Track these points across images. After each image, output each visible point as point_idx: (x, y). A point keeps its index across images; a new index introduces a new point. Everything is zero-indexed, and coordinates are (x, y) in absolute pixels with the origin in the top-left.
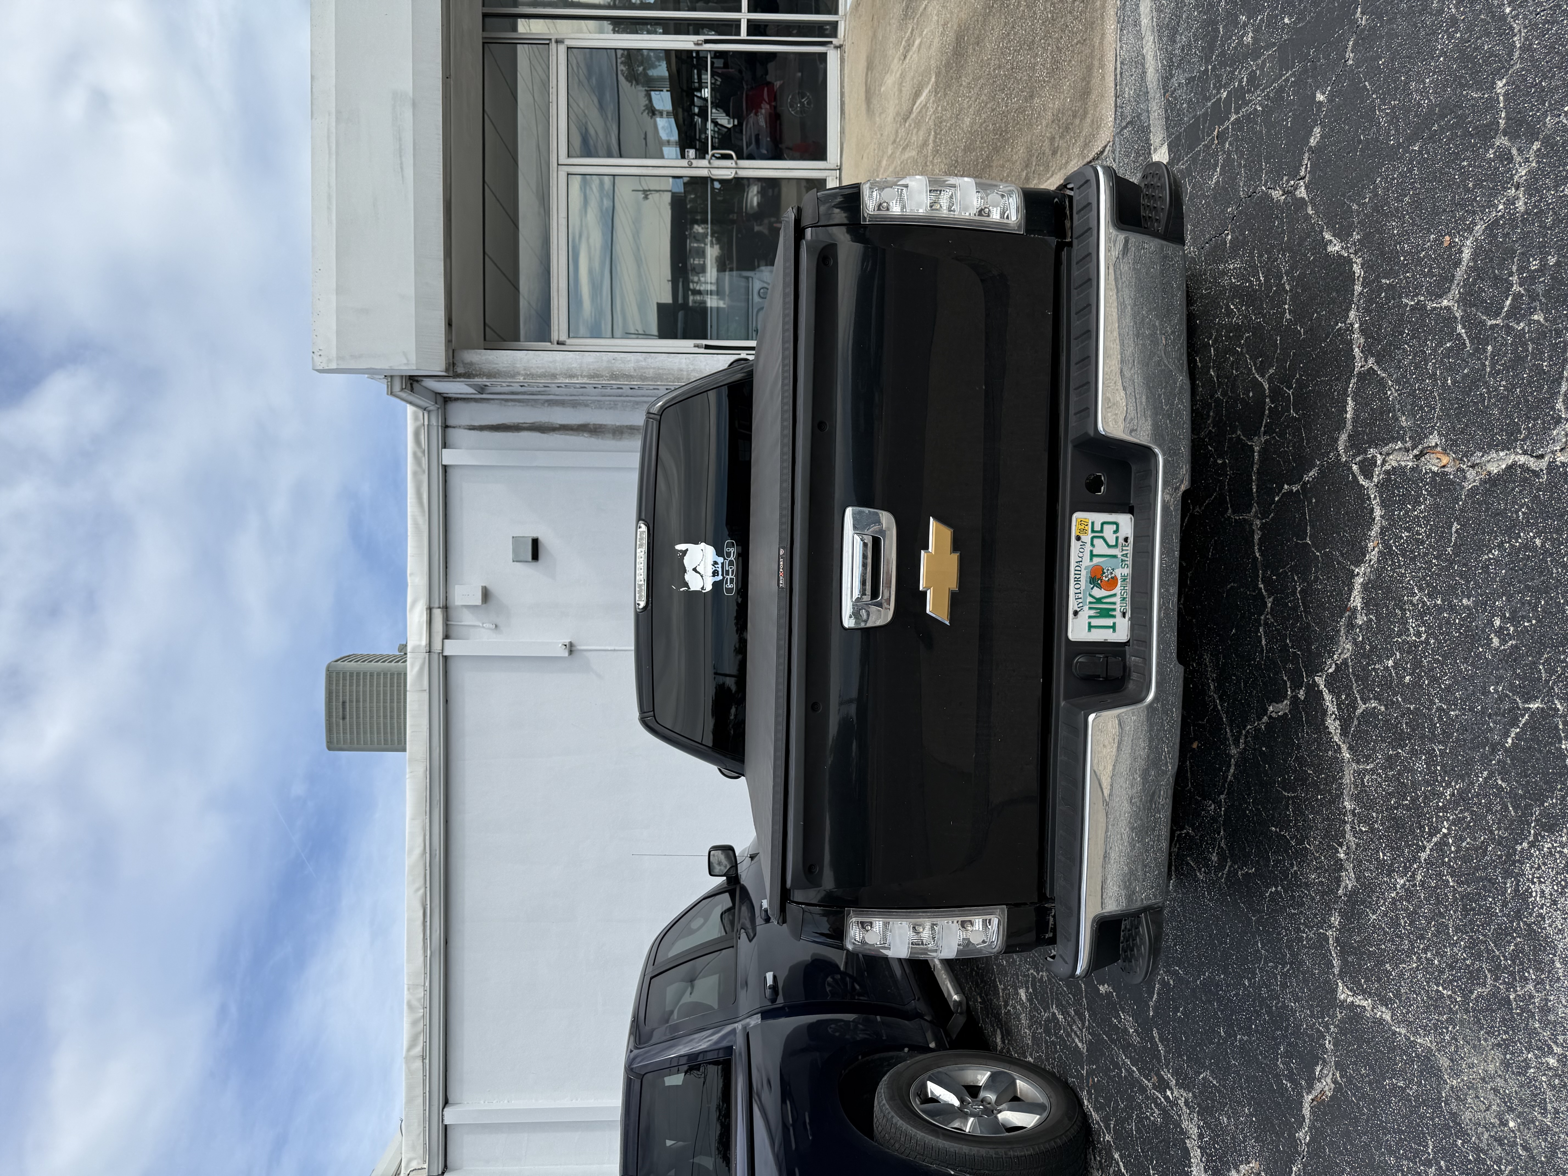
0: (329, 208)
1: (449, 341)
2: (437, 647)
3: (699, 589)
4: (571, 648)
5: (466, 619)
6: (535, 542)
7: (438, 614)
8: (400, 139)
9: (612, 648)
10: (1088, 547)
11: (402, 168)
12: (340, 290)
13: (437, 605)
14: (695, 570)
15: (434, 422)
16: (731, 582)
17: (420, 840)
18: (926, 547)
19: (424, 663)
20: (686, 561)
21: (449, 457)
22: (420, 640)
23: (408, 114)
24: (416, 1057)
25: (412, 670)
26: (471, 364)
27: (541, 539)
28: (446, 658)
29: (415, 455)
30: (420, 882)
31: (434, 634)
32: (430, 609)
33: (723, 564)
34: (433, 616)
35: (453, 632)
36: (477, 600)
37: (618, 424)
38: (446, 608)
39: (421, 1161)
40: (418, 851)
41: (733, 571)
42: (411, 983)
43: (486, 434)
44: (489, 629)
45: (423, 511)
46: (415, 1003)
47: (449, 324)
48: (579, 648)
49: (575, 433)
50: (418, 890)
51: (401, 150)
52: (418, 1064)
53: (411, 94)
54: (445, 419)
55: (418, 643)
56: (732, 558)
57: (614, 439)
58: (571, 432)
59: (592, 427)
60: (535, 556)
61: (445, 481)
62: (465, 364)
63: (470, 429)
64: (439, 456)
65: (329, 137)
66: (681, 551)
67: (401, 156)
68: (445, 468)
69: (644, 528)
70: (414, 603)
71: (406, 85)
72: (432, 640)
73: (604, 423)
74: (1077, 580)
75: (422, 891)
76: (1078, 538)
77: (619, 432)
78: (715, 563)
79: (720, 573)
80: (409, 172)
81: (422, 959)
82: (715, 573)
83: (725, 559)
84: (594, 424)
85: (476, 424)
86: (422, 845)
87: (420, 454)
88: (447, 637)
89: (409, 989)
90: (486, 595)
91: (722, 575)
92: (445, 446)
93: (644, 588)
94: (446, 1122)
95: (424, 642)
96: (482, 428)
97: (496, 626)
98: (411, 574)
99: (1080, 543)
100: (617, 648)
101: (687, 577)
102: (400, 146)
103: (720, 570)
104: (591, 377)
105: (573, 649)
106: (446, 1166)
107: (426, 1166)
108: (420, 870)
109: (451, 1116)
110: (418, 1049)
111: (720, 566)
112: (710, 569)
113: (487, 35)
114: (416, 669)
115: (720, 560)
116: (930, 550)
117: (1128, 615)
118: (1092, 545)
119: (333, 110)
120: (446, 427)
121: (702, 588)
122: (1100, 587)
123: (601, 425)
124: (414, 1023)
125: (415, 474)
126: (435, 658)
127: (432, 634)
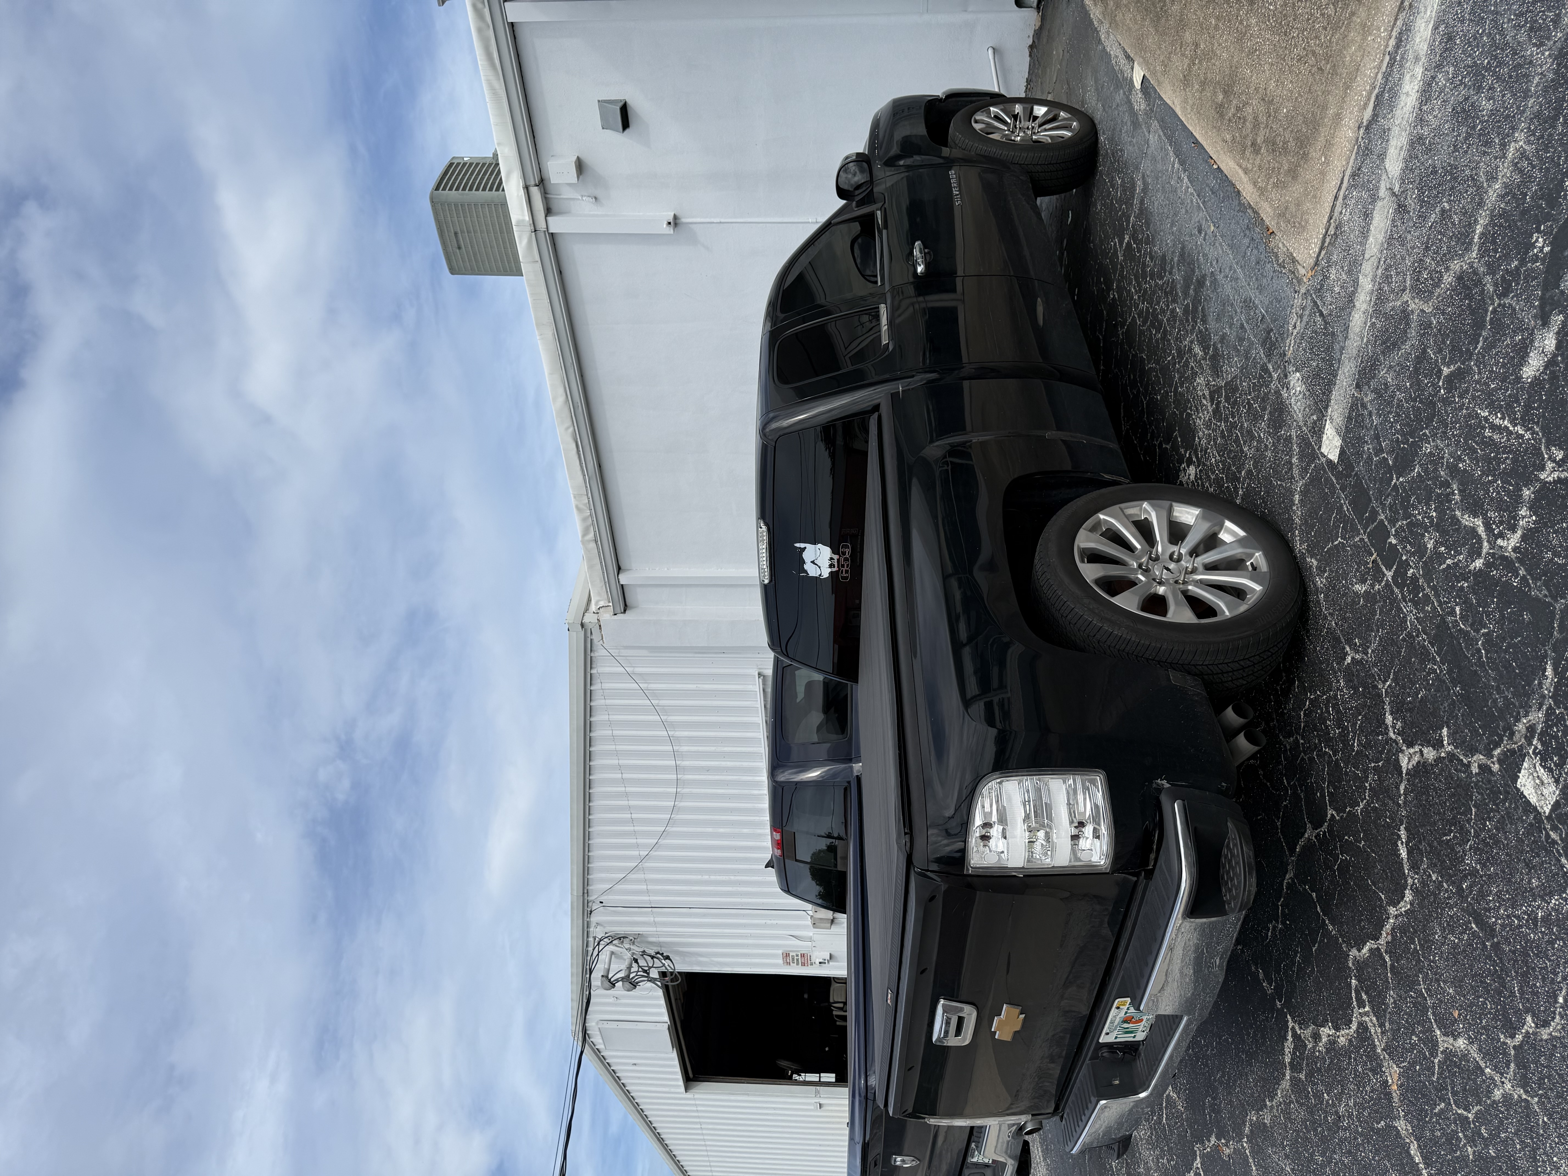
2: (542, 225)
3: (817, 575)
4: (675, 222)
5: (565, 196)
6: (624, 106)
7: (535, 192)
9: (718, 220)
13: (533, 183)
14: (813, 562)
16: (847, 572)
17: (561, 391)
19: (531, 238)
20: (805, 555)
21: (513, 12)
22: (523, 215)
24: (589, 541)
25: (520, 243)
27: (630, 102)
28: (552, 235)
30: (568, 423)
31: (536, 213)
32: (527, 188)
33: (838, 560)
34: (531, 194)
35: (555, 207)
36: (573, 173)
38: (542, 183)
39: (607, 602)
40: (561, 399)
41: (848, 564)
42: (576, 493)
44: (589, 203)
46: (581, 506)
48: (684, 221)
50: (567, 428)
52: (593, 545)
55: (521, 217)
56: (847, 556)
60: (626, 125)
61: (515, 40)
64: (503, 12)
66: (800, 548)
68: (512, 25)
69: (764, 528)
70: (508, 174)
72: (535, 218)
75: (571, 429)
78: (831, 559)
79: (836, 566)
81: (581, 477)
82: (831, 566)
83: (840, 556)
86: (564, 395)
88: (548, 211)
89: (575, 497)
90: (580, 166)
91: (838, 567)
94: (622, 583)
95: (527, 219)
97: (596, 198)
100: (723, 220)
101: (805, 567)
103: (836, 564)
105: (678, 221)
106: (626, 605)
107: (611, 604)
108: (566, 413)
109: (624, 579)
110: (591, 536)
111: (836, 561)
112: (828, 563)
114: (525, 241)
115: (836, 557)
121: (820, 575)
124: (584, 520)
125: (480, 31)
126: (541, 235)
127: (534, 212)
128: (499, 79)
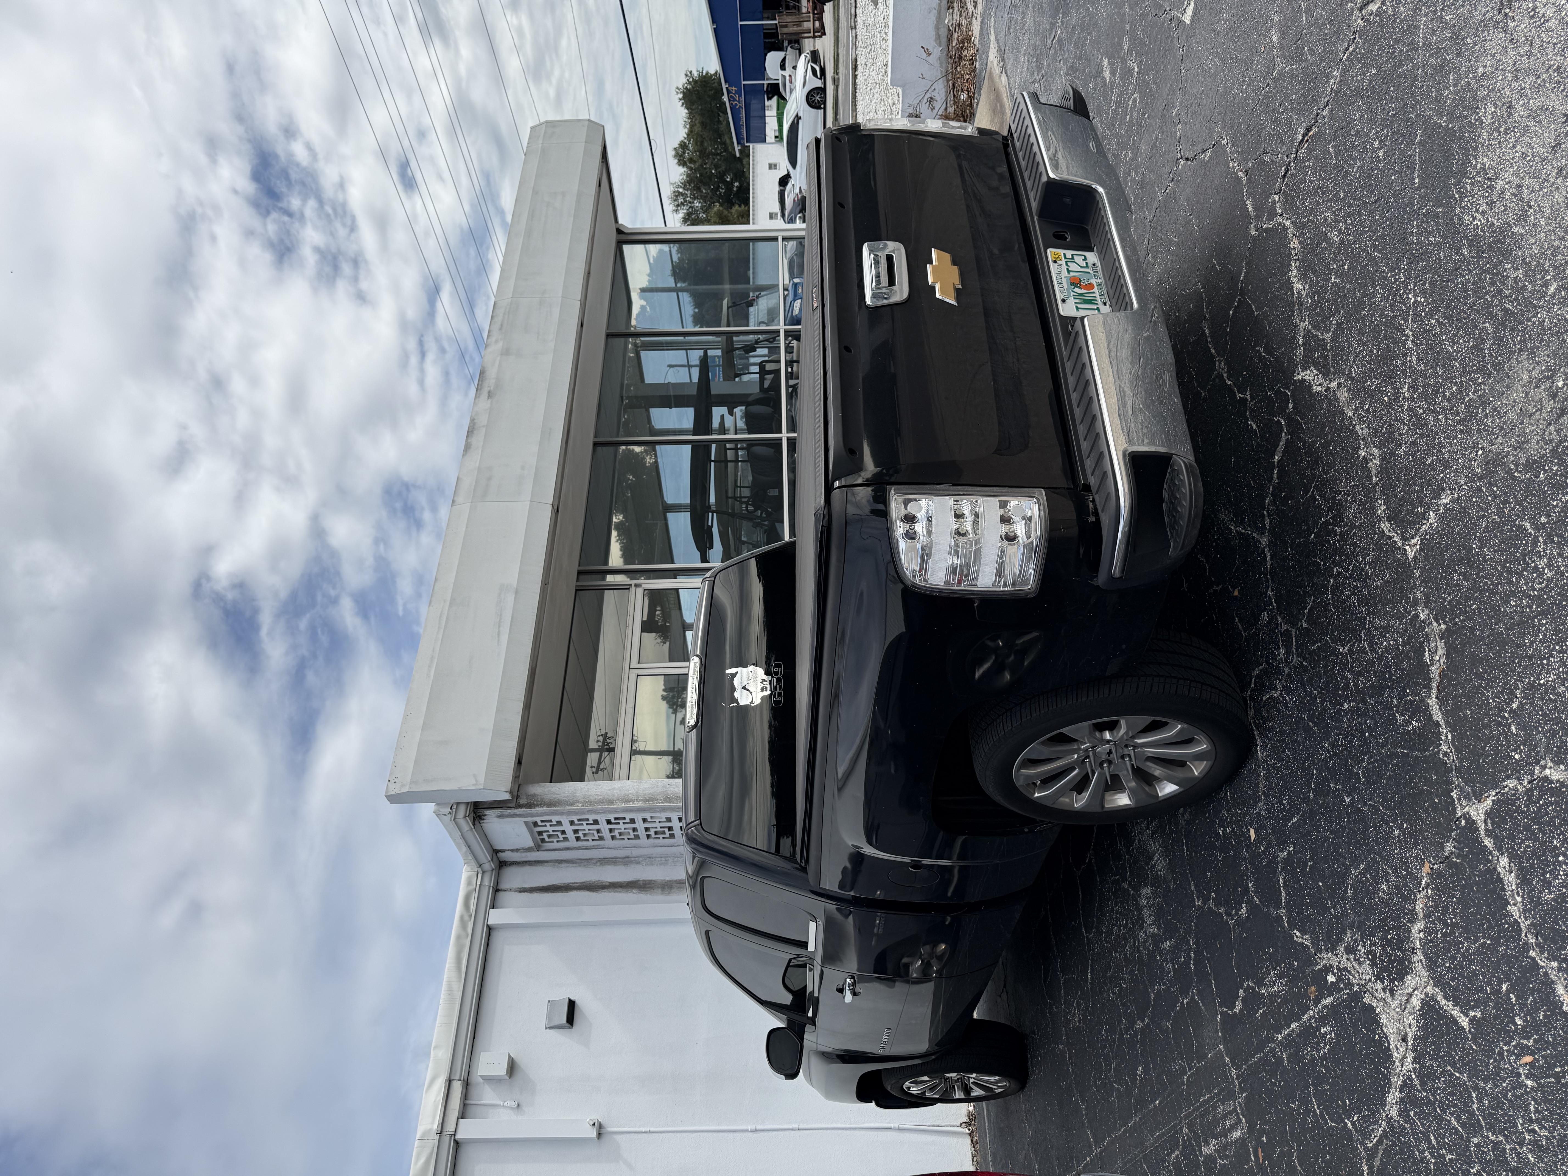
0: (430, 666)
1: (516, 777)
2: (450, 1128)
3: (748, 703)
4: (600, 1130)
5: (486, 1095)
6: (572, 1004)
7: (457, 1087)
8: (501, 615)
9: (647, 1129)
10: (1064, 267)
11: (499, 635)
12: (425, 727)
13: (457, 1077)
14: (744, 688)
15: (486, 882)
16: (780, 695)
18: (931, 263)
19: (431, 1154)
20: (736, 682)
21: (496, 917)
22: (433, 1123)
23: (510, 598)
25: (416, 1163)
26: (534, 795)
27: (579, 1002)
28: (457, 1143)
29: (462, 918)
31: (449, 1112)
32: (450, 1082)
33: (771, 681)
34: (452, 1090)
35: (471, 1110)
36: (502, 1070)
37: (667, 879)
38: (467, 1084)
41: (780, 687)
43: (536, 896)
44: (511, 1108)
45: (460, 977)
47: (519, 762)
48: (610, 1129)
49: (624, 890)
51: (500, 622)
53: (515, 586)
54: (497, 883)
55: (429, 1127)
56: (780, 675)
57: (662, 894)
58: (620, 889)
59: (641, 883)
60: (571, 1019)
61: (488, 945)
62: (528, 796)
63: (520, 892)
64: (486, 916)
65: (440, 617)
66: (731, 674)
67: (499, 627)
68: (490, 929)
71: (512, 578)
72: (446, 1119)
73: (654, 878)
74: (1060, 283)
76: (1055, 262)
77: (667, 887)
78: (764, 681)
79: (769, 689)
80: (505, 638)
82: (763, 690)
83: (773, 677)
84: (644, 881)
85: (527, 886)
87: (466, 918)
88: (462, 1116)
90: (512, 1067)
91: (771, 690)
92: (493, 906)
93: (695, 707)
95: (435, 1126)
96: (532, 890)
97: (518, 1105)
98: (435, 1047)
99: (1056, 265)
100: (652, 1129)
101: (736, 695)
102: (501, 619)
103: (768, 686)
104: (646, 801)
105: (603, 1131)
111: (768, 683)
112: (760, 687)
113: (579, 584)
114: (422, 1160)
115: (769, 678)
116: (934, 263)
117: (1108, 303)
118: (1067, 265)
119: (449, 599)
120: (497, 890)
121: (751, 702)
122: (1079, 287)
123: (651, 881)
125: (458, 938)
126: (446, 1139)
127: (447, 1112)
128: (460, 981)
